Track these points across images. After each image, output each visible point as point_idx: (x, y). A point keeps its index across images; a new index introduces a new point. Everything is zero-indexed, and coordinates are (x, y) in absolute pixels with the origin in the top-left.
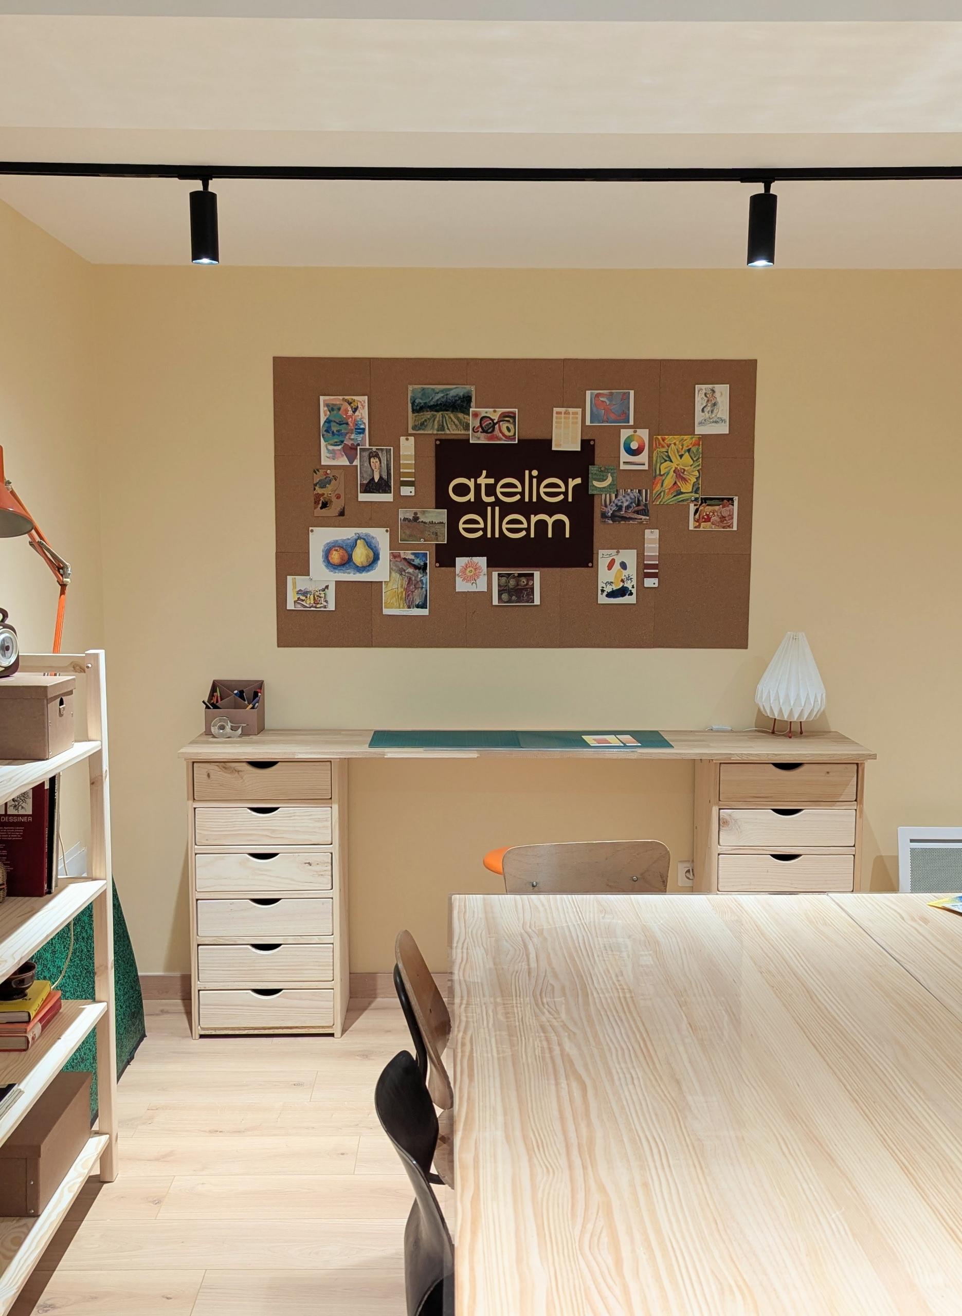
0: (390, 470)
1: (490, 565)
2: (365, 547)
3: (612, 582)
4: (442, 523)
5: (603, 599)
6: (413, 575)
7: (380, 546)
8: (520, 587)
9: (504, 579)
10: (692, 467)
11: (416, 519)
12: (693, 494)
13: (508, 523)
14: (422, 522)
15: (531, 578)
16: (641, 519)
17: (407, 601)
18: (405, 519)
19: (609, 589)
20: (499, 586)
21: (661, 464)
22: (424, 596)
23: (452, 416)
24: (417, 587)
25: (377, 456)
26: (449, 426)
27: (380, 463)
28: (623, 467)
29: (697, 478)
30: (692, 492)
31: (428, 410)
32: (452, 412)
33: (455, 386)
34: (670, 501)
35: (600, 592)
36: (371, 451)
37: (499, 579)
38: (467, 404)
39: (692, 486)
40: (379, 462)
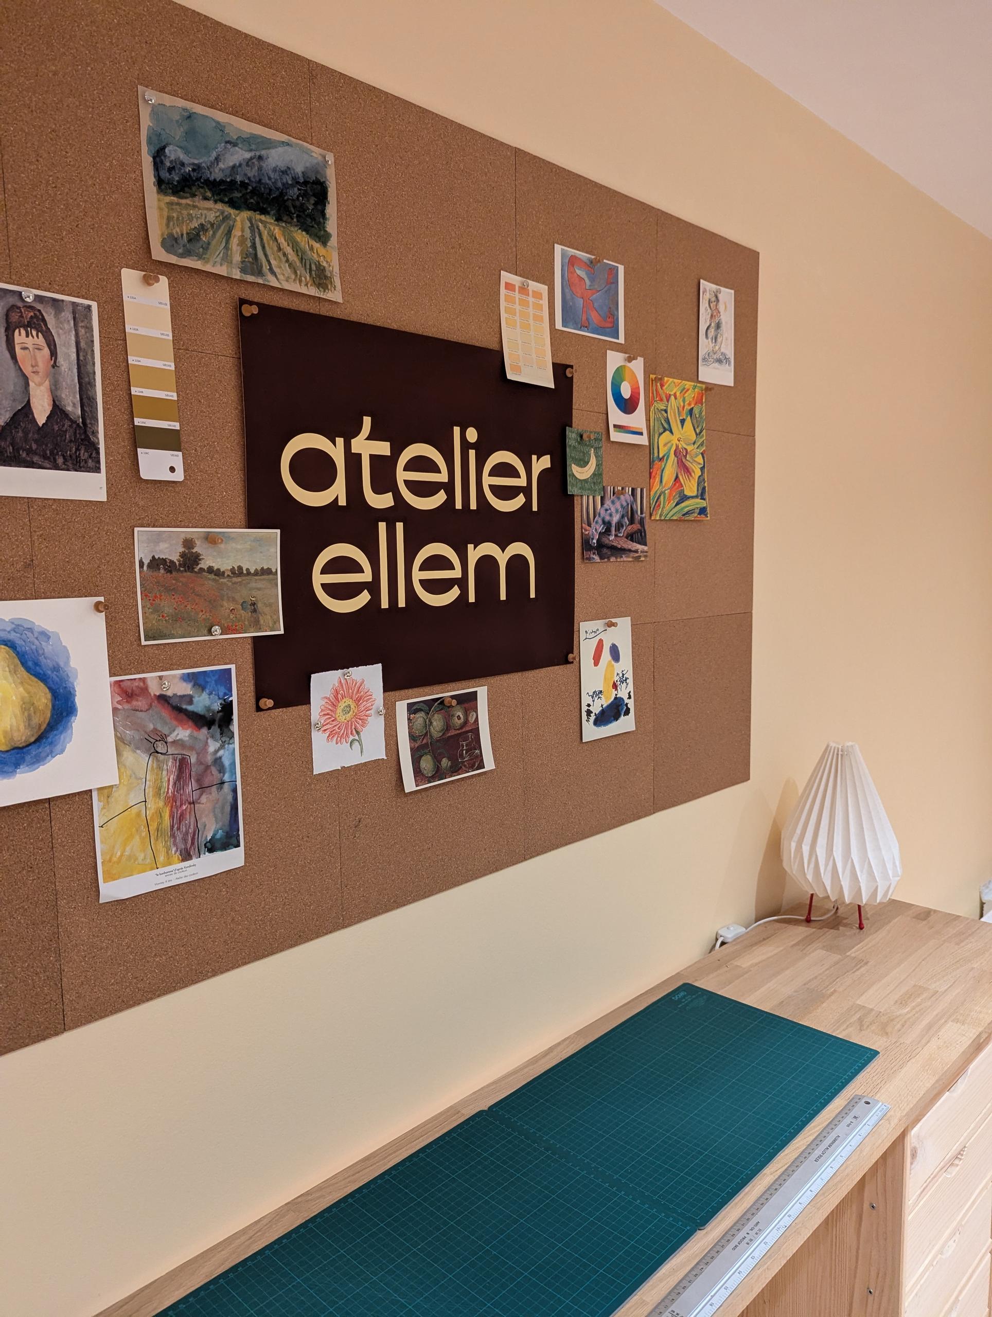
0: (92, 384)
1: (390, 684)
2: (14, 672)
3: (601, 692)
4: (268, 572)
5: (591, 732)
6: (192, 748)
7: (73, 664)
8: (452, 733)
9: (420, 717)
11: (190, 560)
12: (698, 500)
14: (210, 570)
15: (471, 704)
17: (179, 836)
18: (156, 563)
19: (596, 709)
20: (412, 737)
23: (277, 231)
24: (206, 782)
25: (36, 323)
26: (273, 262)
27: (54, 353)
28: (615, 436)
29: (702, 469)
30: (696, 497)
31: (209, 194)
32: (279, 219)
33: (284, 138)
34: (671, 513)
35: (584, 714)
36: (12, 300)
37: (409, 719)
38: (315, 204)
39: (696, 484)
40: (46, 351)
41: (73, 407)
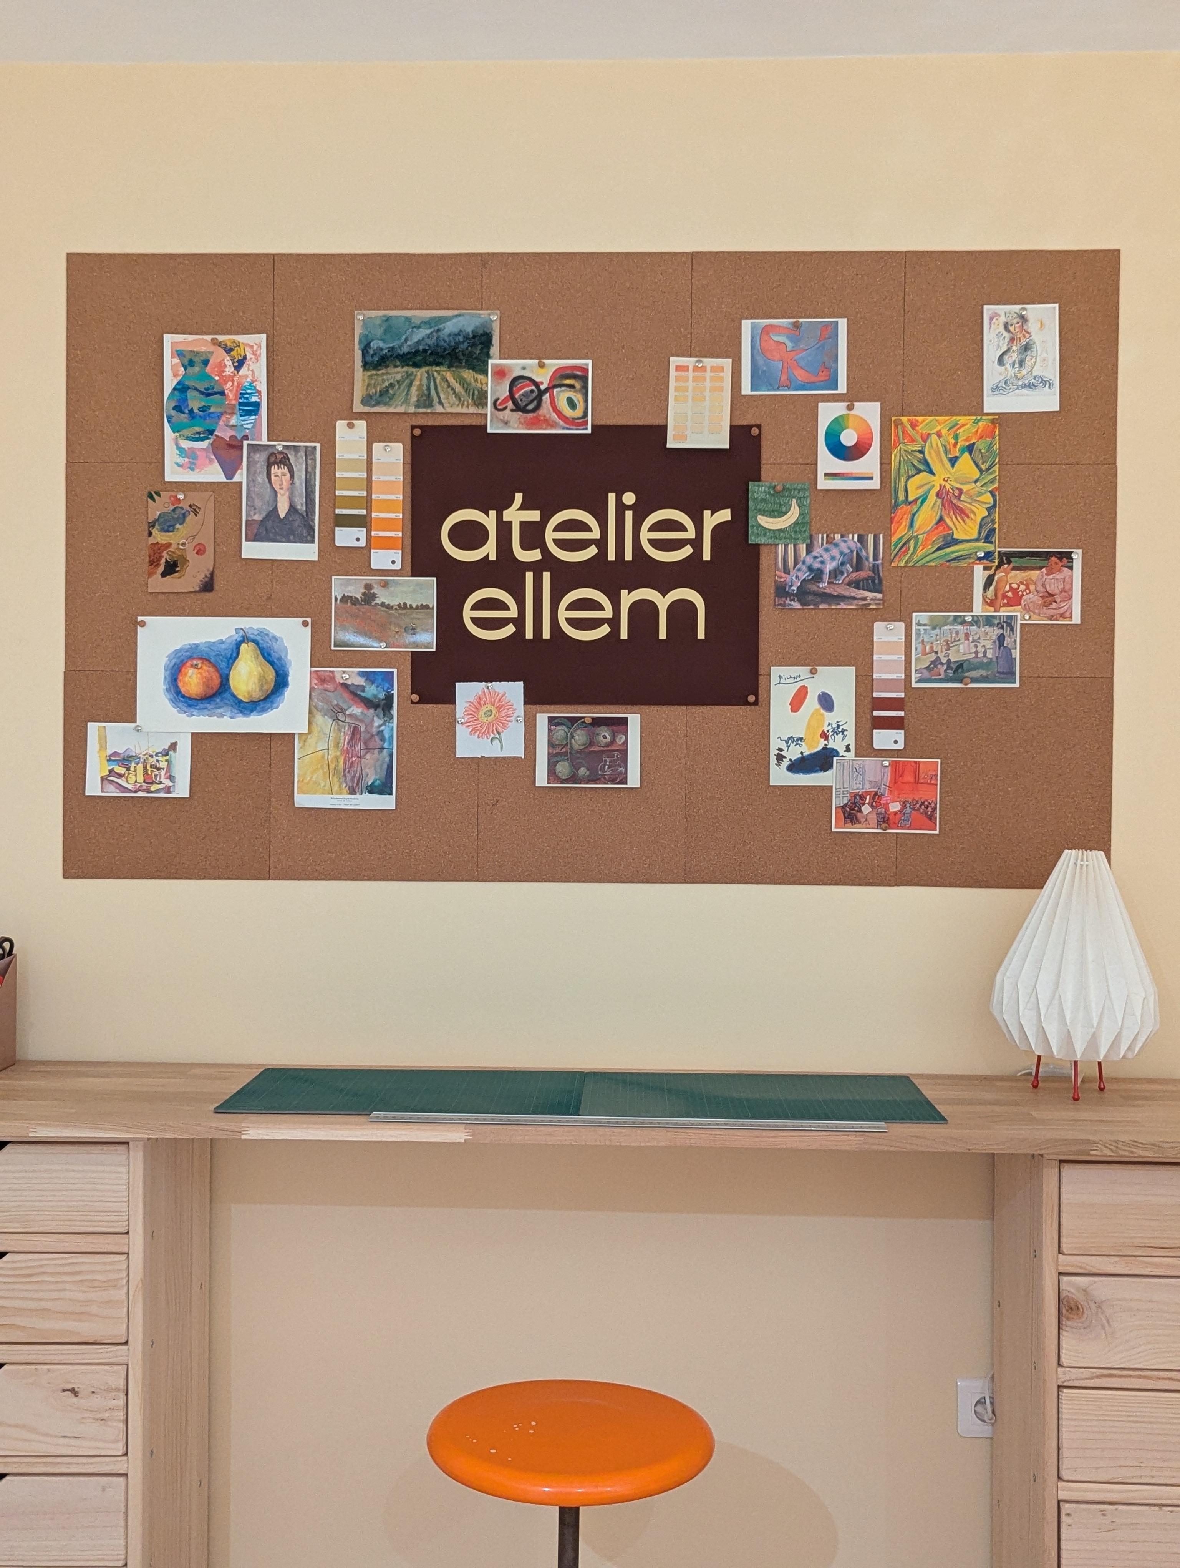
0: (313, 492)
1: (532, 698)
2: (257, 658)
3: (801, 739)
4: (427, 607)
5: (780, 776)
6: (362, 721)
7: (289, 657)
8: (597, 749)
9: (561, 731)
10: (978, 484)
11: (369, 597)
12: (980, 544)
13: (570, 608)
14: (383, 604)
15: (621, 728)
16: (865, 599)
17: (348, 779)
18: (345, 599)
19: (793, 753)
20: (551, 744)
21: (909, 477)
22: (385, 766)
23: (449, 375)
24: (371, 746)
25: (284, 461)
26: (442, 396)
27: (292, 476)
28: (823, 484)
29: (990, 510)
30: (977, 540)
31: (398, 363)
32: (450, 366)
33: (456, 312)
34: (928, 559)
35: (773, 760)
36: (271, 450)
37: (549, 730)
38: (481, 350)
39: (978, 527)
40: (288, 475)
41: (301, 506)
